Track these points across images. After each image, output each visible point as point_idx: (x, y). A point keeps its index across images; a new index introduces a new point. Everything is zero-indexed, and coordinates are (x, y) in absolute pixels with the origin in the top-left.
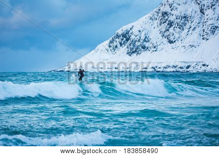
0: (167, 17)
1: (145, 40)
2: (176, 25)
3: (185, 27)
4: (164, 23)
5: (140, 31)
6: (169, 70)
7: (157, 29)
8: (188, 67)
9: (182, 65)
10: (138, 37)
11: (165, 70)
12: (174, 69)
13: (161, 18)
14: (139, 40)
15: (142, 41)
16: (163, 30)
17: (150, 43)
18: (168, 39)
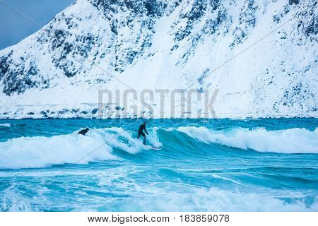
0: (62, 39)
1: (30, 72)
2: (77, 49)
3: (89, 53)
4: (58, 46)
5: (22, 59)
6: (66, 116)
7: (48, 56)
8: (94, 112)
9: (87, 108)
10: (20, 67)
11: (61, 116)
12: (74, 115)
13: (53, 39)
14: (22, 71)
15: (25, 73)
16: (58, 57)
17: (37, 76)
18: (64, 70)
